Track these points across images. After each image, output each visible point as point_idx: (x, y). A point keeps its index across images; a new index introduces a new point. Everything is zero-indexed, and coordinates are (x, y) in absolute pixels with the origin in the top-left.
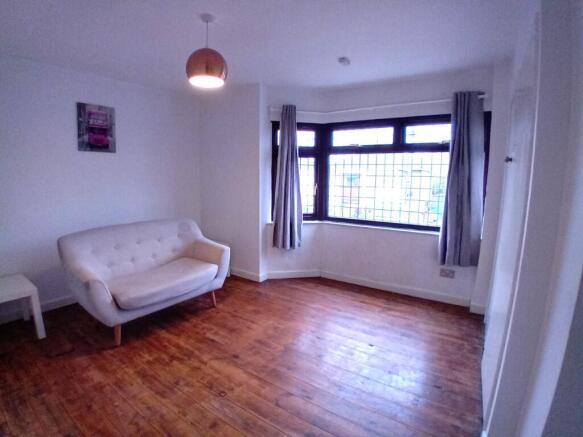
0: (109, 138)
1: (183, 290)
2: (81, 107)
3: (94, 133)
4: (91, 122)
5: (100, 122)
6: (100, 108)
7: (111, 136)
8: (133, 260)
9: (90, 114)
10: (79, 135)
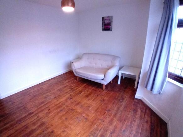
0: (110, 26)
1: (90, 77)
2: (103, 18)
3: (106, 25)
4: (105, 22)
5: (108, 22)
6: (108, 17)
7: (111, 25)
8: (96, 64)
9: (105, 20)
10: (102, 27)
